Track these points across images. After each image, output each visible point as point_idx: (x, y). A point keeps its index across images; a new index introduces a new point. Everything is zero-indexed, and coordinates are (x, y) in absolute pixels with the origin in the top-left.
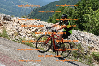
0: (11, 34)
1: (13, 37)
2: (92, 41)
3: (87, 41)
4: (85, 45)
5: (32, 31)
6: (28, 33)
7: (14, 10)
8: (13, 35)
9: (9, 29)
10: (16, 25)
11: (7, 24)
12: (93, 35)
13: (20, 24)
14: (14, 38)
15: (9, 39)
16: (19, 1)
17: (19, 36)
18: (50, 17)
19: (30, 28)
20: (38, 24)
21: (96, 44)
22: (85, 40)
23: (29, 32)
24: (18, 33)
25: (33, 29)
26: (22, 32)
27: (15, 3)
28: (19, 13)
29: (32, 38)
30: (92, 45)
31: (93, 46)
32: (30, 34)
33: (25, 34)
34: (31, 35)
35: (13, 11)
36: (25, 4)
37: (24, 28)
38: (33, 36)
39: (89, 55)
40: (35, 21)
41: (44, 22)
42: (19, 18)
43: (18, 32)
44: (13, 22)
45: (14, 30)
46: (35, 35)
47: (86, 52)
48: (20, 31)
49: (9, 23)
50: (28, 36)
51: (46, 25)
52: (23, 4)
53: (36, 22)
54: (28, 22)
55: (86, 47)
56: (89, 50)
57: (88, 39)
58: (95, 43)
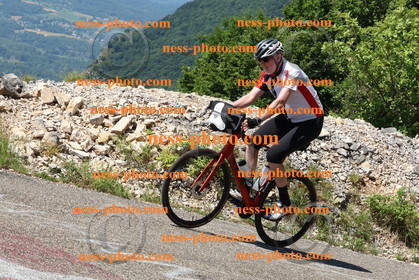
0: (30, 152)
1: (40, 164)
2: (362, 152)
3: (344, 152)
4: (336, 170)
5: (112, 132)
6: (99, 140)
7: (27, 53)
8: (36, 154)
9: (17, 131)
10: (47, 112)
11: (11, 111)
12: (368, 128)
13: (63, 106)
14: (44, 167)
15: (23, 171)
16: (45, 12)
17: (61, 155)
18: (186, 70)
19: (106, 121)
20: (135, 102)
21: (380, 162)
22: (335, 149)
23: (104, 135)
24: (58, 143)
25: (115, 122)
26: (71, 138)
27: (27, 19)
28: (51, 62)
29: (118, 161)
30: (366, 167)
31: (370, 172)
32: (106, 146)
33: (88, 144)
34: (112, 148)
35: (23, 58)
36: (72, 21)
37: (78, 122)
38: (121, 152)
39: (357, 210)
40: (123, 88)
41: (161, 92)
42: (53, 82)
43: (58, 139)
44: (31, 103)
45: (41, 133)
46: (128, 148)
47: (341, 200)
48: (63, 135)
49: (15, 107)
50: (101, 154)
51: (169, 101)
52: (64, 21)
53: (125, 94)
54: (95, 96)
55: (343, 178)
56: (353, 190)
57: (347, 147)
58: (376, 158)
